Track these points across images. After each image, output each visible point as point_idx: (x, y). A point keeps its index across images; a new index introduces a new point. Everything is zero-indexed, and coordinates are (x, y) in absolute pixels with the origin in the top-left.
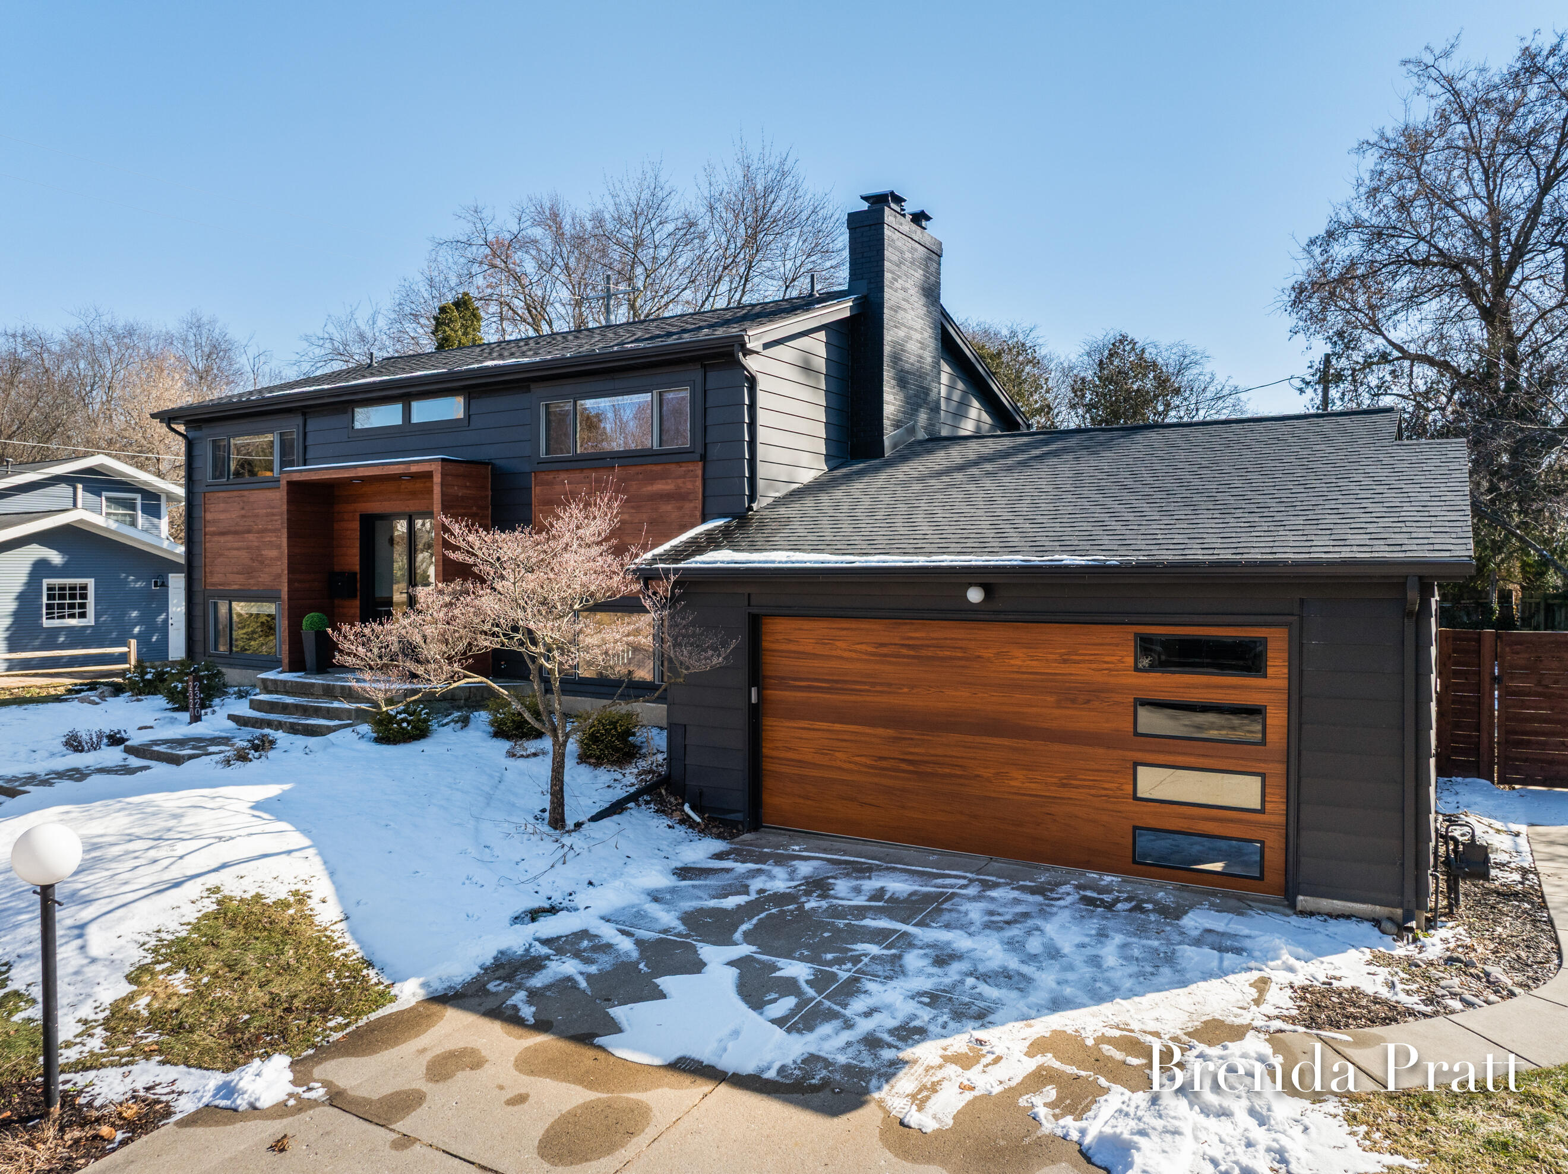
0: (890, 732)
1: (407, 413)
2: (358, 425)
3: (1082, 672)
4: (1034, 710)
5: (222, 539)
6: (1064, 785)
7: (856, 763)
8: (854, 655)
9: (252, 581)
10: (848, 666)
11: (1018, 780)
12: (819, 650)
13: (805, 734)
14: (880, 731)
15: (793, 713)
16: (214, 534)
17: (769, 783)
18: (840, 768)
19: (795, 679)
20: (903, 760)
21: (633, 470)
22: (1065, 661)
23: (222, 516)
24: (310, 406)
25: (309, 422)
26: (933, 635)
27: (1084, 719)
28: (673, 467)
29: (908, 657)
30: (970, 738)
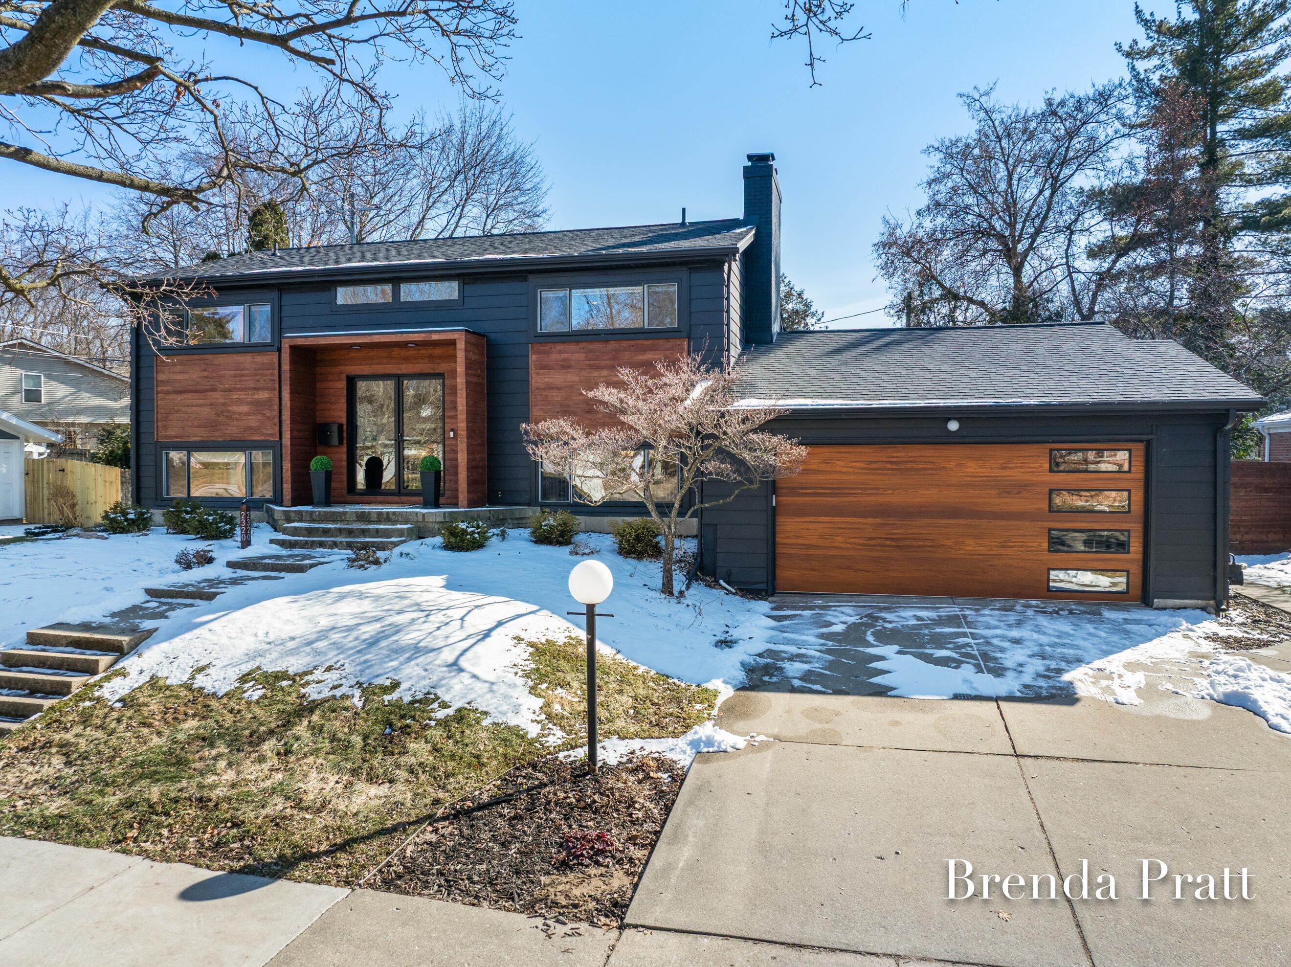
0: (878, 521)
1: (396, 293)
2: (340, 301)
3: (1015, 474)
4: (982, 500)
5: (179, 397)
6: (1003, 547)
7: (850, 543)
8: (850, 470)
9: (217, 434)
10: (845, 477)
11: (971, 546)
12: (823, 467)
13: (811, 526)
14: (870, 520)
15: (801, 511)
16: (168, 393)
17: (780, 562)
18: (839, 548)
19: (802, 488)
20: (886, 539)
21: (625, 344)
22: (1004, 468)
23: (179, 377)
24: (286, 284)
25: (284, 297)
26: (910, 454)
27: (1017, 504)
28: (661, 342)
29: (892, 469)
30: (937, 521)
